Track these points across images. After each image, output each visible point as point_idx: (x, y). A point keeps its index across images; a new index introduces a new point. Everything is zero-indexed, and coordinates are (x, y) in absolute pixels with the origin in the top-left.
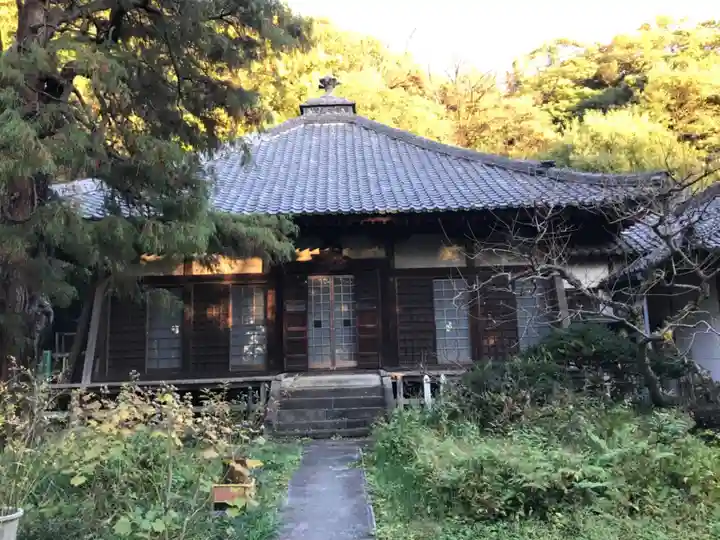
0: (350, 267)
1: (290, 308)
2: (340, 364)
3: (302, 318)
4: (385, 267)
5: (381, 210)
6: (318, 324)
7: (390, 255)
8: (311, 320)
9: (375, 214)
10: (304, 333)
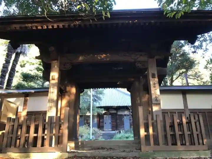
0: (111, 114)
1: (101, 121)
2: (109, 130)
3: (103, 122)
4: (116, 114)
5: (115, 106)
6: (105, 123)
7: (117, 112)
8: (104, 122)
9: (114, 106)
10: (103, 125)
